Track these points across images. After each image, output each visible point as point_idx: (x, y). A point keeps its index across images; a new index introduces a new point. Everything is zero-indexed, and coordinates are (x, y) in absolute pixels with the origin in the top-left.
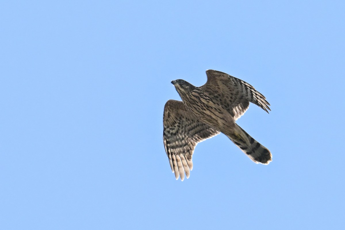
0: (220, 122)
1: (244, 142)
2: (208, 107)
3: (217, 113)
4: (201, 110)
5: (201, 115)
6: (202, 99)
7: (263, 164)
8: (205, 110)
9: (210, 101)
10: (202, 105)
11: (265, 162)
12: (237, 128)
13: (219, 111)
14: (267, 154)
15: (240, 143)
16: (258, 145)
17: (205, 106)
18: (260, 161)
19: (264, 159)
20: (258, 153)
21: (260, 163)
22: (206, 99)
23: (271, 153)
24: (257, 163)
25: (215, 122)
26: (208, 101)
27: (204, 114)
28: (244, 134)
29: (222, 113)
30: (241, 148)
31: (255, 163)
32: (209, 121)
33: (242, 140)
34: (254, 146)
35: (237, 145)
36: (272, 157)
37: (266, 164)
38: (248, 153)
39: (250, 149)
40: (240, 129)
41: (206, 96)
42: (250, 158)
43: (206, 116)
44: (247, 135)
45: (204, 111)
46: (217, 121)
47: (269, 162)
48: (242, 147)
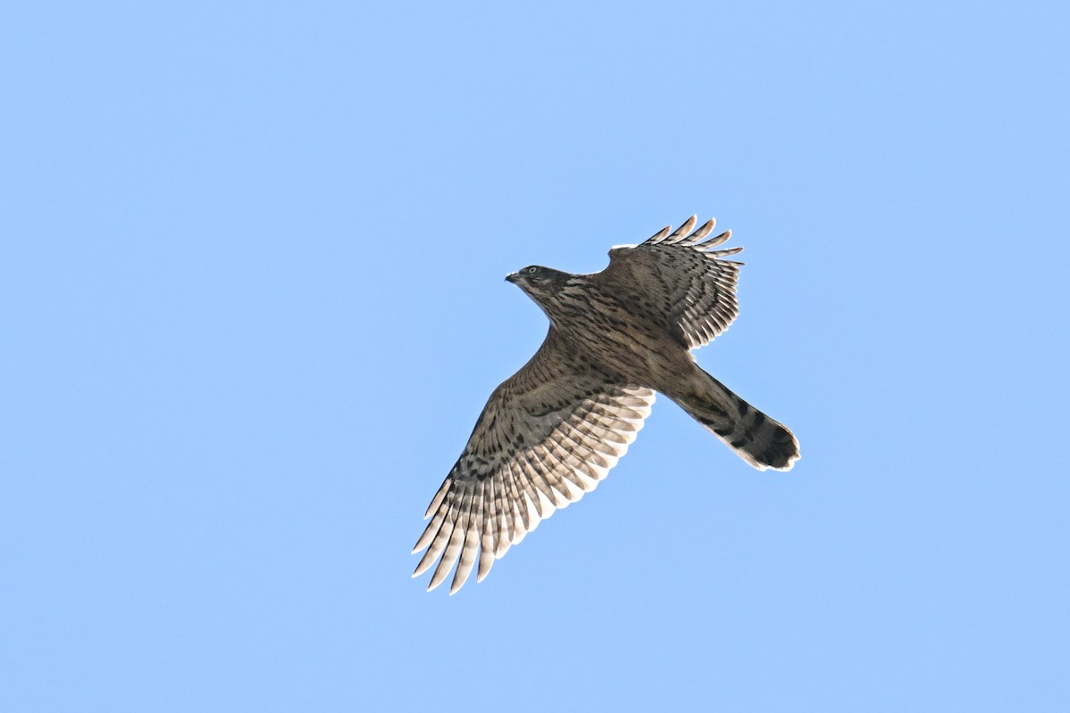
0: (652, 361)
1: (724, 414)
2: (616, 324)
3: (641, 337)
4: (599, 331)
5: (601, 345)
6: (594, 303)
7: (779, 470)
8: (609, 331)
9: (620, 309)
10: (600, 319)
11: (783, 463)
12: (699, 377)
13: (647, 332)
14: (784, 440)
15: (713, 417)
16: (760, 416)
17: (606, 321)
18: (770, 463)
19: (779, 456)
20: (761, 440)
21: (770, 467)
22: (606, 304)
23: (794, 437)
24: (763, 468)
25: (638, 361)
26: (612, 307)
27: (609, 342)
28: (720, 391)
29: (655, 338)
30: (716, 431)
31: (758, 468)
32: (624, 360)
33: (715, 408)
34: (748, 421)
35: (705, 426)
36: (798, 446)
37: (785, 470)
38: (736, 445)
39: (739, 431)
40: (709, 380)
41: (605, 295)
42: (741, 455)
43: (614, 347)
44: (729, 393)
45: (609, 335)
46: (643, 360)
47: (792, 462)
48: (717, 428)
